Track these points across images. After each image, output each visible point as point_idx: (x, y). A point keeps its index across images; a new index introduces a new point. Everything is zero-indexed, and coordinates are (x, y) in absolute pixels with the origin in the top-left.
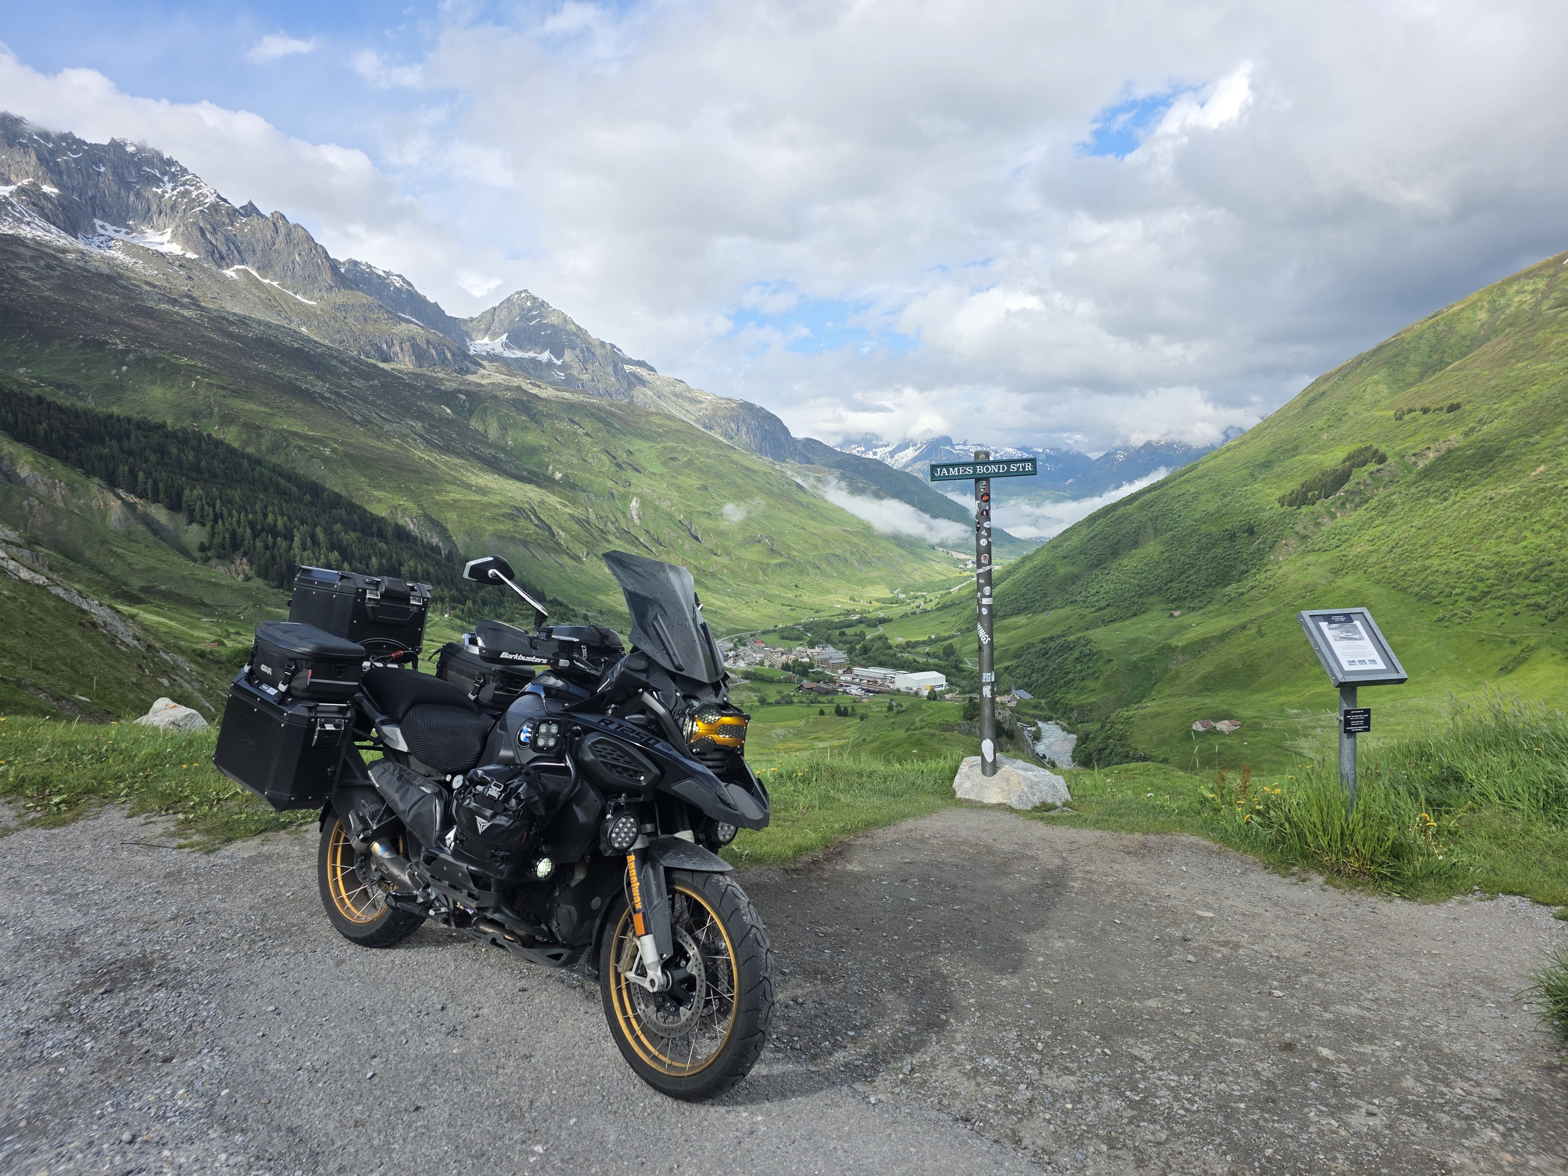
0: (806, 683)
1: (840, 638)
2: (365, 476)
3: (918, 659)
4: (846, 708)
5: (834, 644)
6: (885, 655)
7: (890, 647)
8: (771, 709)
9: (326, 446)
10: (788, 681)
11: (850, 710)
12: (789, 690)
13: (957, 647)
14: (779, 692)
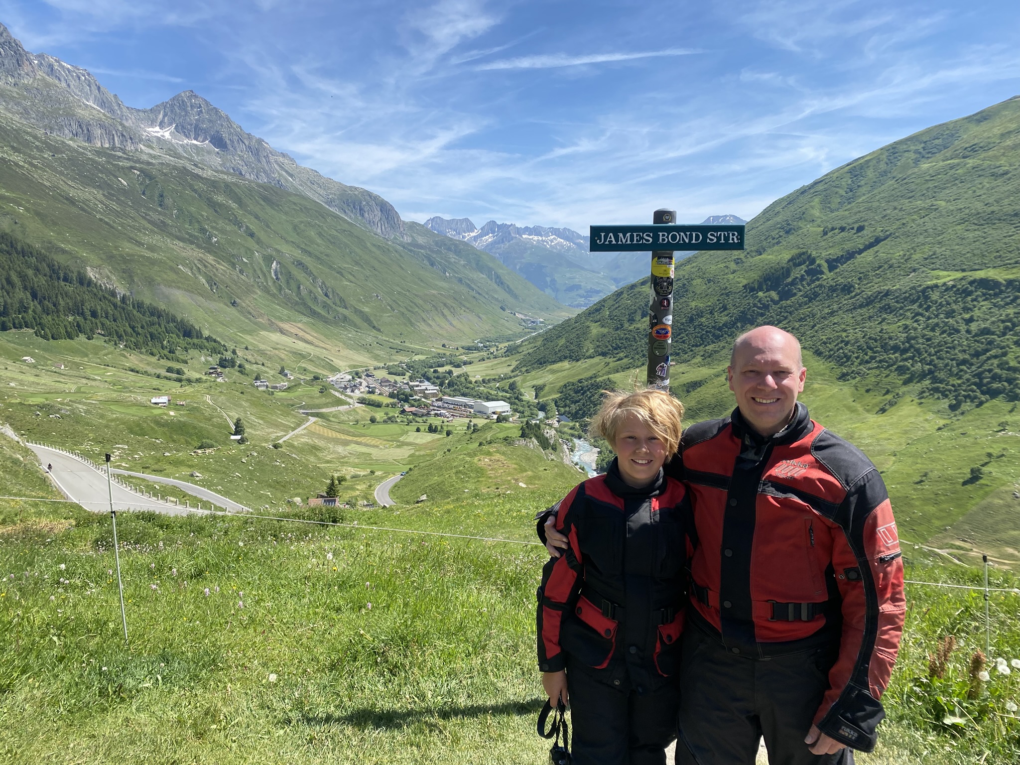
0: (407, 407)
1: (434, 374)
2: (53, 231)
3: (491, 392)
4: (436, 427)
5: (428, 379)
6: (467, 388)
7: (471, 382)
8: (380, 426)
9: (20, 205)
10: (393, 405)
11: (439, 428)
12: (395, 413)
13: (519, 384)
14: (386, 414)
